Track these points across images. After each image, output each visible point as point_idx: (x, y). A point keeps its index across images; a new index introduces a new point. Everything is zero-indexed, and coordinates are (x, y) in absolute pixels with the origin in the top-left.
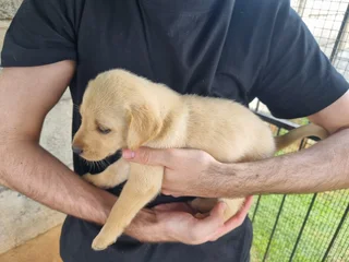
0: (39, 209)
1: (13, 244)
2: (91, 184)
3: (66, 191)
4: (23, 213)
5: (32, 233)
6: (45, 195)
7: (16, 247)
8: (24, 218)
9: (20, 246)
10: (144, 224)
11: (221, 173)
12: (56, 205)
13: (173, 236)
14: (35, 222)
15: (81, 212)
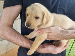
0: (11, 44)
1: (6, 52)
2: (26, 38)
3: (20, 39)
4: (8, 45)
5: (10, 49)
6: (14, 41)
7: (6, 53)
8: (8, 46)
9: (7, 52)
10: (41, 48)
11: (64, 32)
12: (17, 43)
13: (50, 51)
14: (11, 47)
15: (24, 45)
